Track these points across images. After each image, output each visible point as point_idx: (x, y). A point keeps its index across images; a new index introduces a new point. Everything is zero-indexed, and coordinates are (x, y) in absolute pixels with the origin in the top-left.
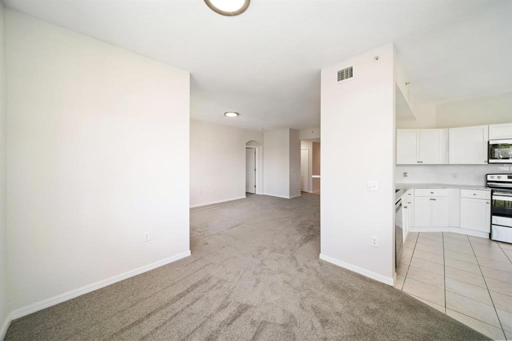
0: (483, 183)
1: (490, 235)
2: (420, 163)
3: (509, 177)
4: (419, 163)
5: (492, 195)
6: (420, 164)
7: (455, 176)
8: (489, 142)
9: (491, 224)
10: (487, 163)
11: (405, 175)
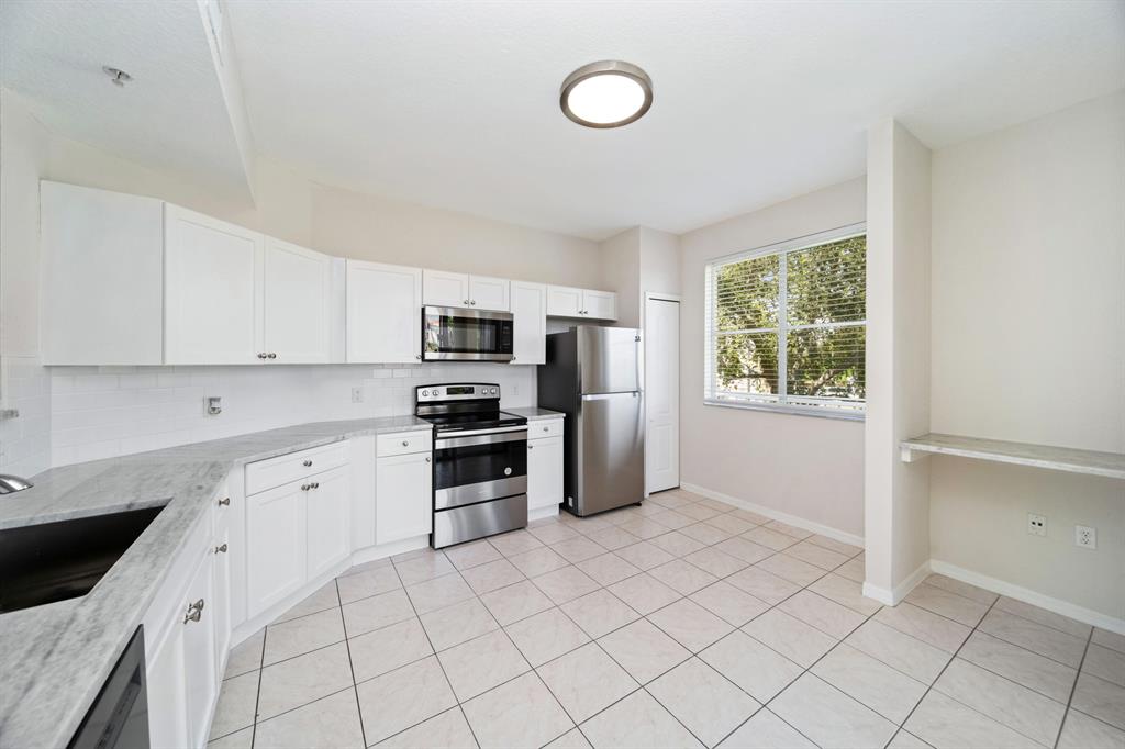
0: (409, 410)
1: (431, 537)
2: (268, 361)
3: (450, 392)
4: (261, 362)
5: (435, 438)
6: (267, 365)
7: (357, 396)
8: (423, 310)
9: (434, 511)
10: (420, 361)
11: (212, 405)
